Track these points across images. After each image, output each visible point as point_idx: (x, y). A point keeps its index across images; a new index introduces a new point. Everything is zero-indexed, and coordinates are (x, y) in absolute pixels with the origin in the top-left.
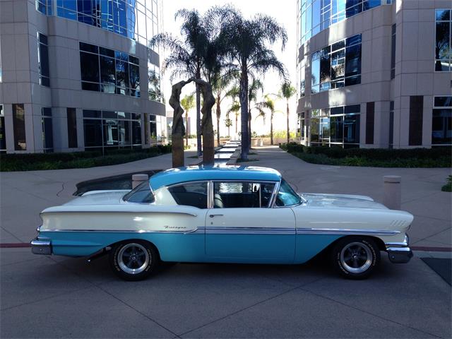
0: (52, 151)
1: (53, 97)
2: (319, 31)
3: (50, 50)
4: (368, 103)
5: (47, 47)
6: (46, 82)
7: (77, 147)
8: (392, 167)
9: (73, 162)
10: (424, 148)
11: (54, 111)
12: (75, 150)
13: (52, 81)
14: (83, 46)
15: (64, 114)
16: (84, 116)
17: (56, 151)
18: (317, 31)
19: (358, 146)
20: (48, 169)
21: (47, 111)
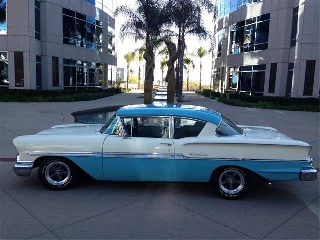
0: (41, 88)
1: (43, 48)
2: (236, 10)
3: (42, 13)
4: (272, 64)
5: (39, 10)
6: (38, 37)
7: (58, 86)
8: (293, 111)
9: (60, 97)
10: (314, 98)
11: (43, 58)
12: (58, 88)
13: (43, 36)
14: (66, 11)
15: (50, 61)
16: (64, 64)
17: (44, 89)
18: (235, 9)
19: (263, 94)
20: (42, 102)
21: (39, 59)
